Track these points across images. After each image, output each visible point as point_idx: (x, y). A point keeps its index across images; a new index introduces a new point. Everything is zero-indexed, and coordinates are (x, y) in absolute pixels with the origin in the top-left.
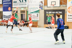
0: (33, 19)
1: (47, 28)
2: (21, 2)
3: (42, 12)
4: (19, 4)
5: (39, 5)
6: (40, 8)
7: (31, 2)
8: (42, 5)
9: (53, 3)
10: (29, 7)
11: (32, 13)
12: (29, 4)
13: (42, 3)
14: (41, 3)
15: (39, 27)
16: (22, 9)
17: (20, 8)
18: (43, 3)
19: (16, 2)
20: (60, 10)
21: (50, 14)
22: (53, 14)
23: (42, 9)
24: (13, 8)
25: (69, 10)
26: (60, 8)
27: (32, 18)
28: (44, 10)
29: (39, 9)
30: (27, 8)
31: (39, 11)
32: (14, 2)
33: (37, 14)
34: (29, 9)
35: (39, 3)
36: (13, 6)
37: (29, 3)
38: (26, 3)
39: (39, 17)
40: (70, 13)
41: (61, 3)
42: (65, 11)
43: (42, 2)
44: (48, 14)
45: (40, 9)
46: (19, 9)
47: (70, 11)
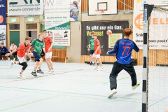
0: (54, 44)
1: (88, 63)
2: (27, 3)
3: (77, 27)
4: (22, 8)
5: (69, 10)
6: (71, 16)
7: (50, 4)
8: (76, 11)
9: (103, 7)
10: (46, 15)
11: (54, 28)
12: (46, 7)
13: (77, 6)
14: (74, 7)
15: (70, 61)
16: (31, 20)
17: (26, 17)
18: (79, 5)
19: (16, 3)
20: (118, 23)
21: (95, 31)
22: (102, 31)
23: (76, 19)
24: (8, 18)
25: (137, 22)
26: (117, 18)
27: (53, 40)
28: (82, 22)
29: (69, 19)
30: (41, 18)
31: (69, 24)
32: (11, 3)
33: (66, 32)
34: (46, 20)
35: (69, 6)
36: (9, 13)
37: (46, 5)
38: (39, 7)
39: (68, 38)
40: (140, 28)
41: (119, 7)
42: (130, 25)
43: (75, 4)
44: (91, 31)
45: (73, 20)
46: (22, 19)
47: (141, 24)
